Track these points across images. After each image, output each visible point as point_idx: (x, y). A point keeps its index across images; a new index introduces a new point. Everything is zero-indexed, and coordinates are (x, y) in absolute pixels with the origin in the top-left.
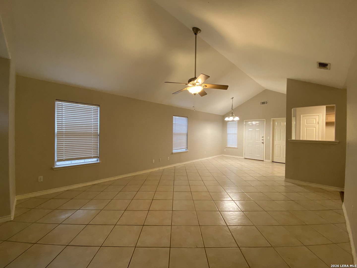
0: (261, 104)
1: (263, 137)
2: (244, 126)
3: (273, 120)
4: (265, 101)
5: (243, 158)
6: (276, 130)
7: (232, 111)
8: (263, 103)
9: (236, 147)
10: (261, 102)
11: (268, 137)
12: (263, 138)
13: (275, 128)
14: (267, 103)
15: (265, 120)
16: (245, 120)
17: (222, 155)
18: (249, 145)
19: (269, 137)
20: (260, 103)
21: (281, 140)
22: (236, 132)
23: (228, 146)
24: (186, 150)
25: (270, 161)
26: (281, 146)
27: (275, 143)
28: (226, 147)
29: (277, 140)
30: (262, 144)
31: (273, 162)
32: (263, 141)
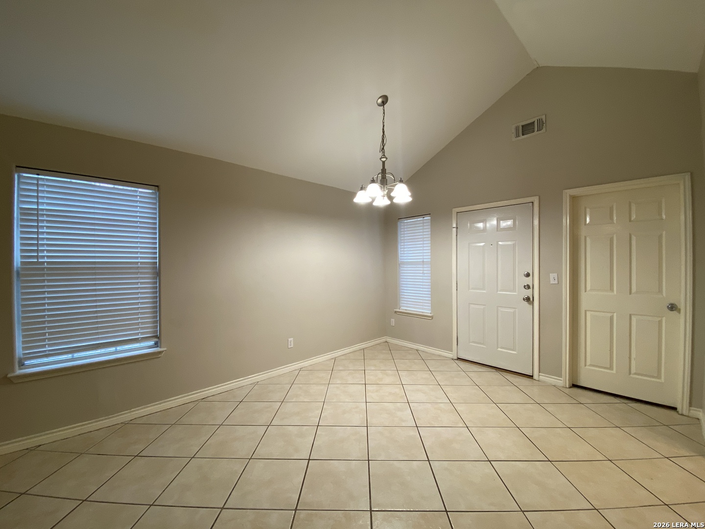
0: (518, 136)
1: (528, 275)
2: (454, 230)
3: (574, 199)
4: (535, 120)
5: (451, 356)
6: (588, 240)
7: (384, 159)
8: (527, 129)
9: (427, 312)
10: (517, 129)
11: (553, 276)
12: (528, 281)
13: (583, 232)
14: (541, 124)
15: (536, 200)
16: (455, 210)
17: (383, 339)
18: (472, 306)
19: (555, 275)
20: (514, 131)
21: (612, 289)
22: (427, 258)
23: (403, 309)
24: (156, 345)
25: (563, 381)
26: (612, 318)
27: (586, 300)
28: (396, 312)
29: (591, 290)
30: (526, 303)
31: (575, 386)
32: (528, 293)
